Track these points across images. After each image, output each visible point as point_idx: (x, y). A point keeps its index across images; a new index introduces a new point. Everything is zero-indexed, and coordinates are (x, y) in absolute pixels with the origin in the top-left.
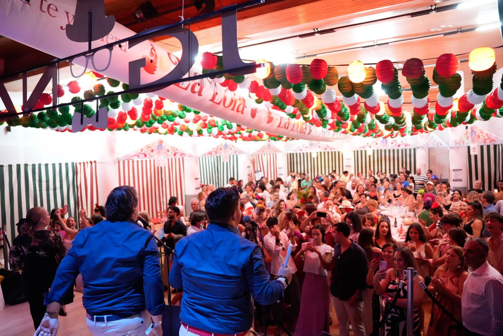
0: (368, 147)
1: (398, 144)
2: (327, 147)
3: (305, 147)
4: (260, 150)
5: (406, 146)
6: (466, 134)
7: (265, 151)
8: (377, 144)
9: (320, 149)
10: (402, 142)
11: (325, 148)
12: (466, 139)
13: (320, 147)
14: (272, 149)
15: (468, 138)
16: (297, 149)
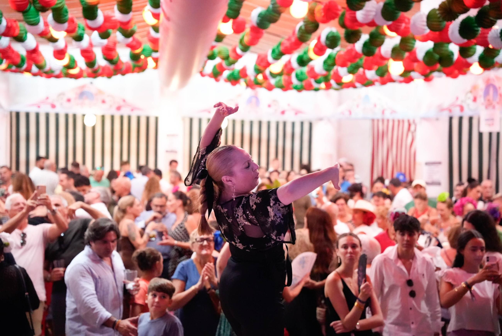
1: (281, 110)
2: (122, 103)
3: (65, 98)
5: (296, 114)
6: (471, 92)
9: (105, 106)
10: (289, 105)
11: (116, 105)
12: (470, 102)
13: (104, 102)
15: (475, 100)
16: (43, 102)
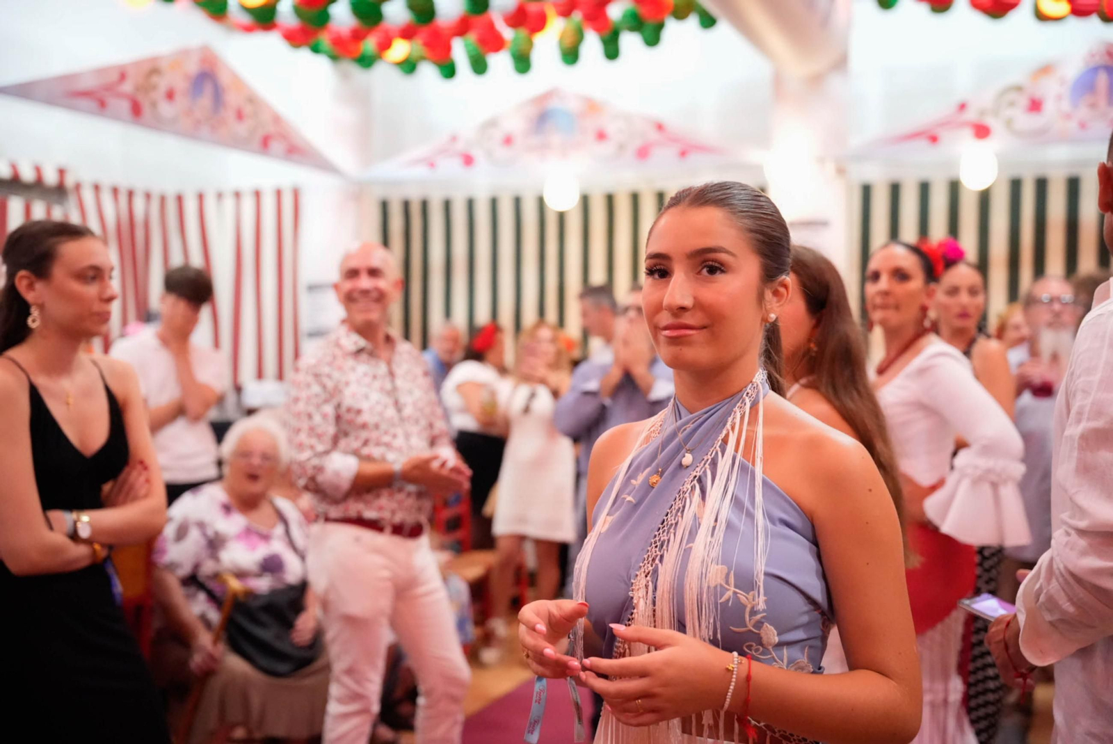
0: (967, 136)
2: (652, 135)
3: (498, 135)
4: (109, 88)
7: (166, 109)
8: (1035, 106)
9: (605, 148)
11: (638, 143)
13: (601, 136)
14: (240, 116)
16: (443, 152)
